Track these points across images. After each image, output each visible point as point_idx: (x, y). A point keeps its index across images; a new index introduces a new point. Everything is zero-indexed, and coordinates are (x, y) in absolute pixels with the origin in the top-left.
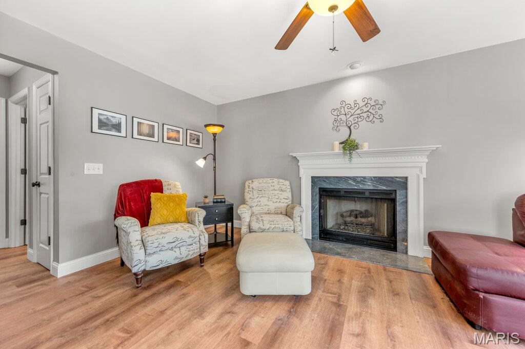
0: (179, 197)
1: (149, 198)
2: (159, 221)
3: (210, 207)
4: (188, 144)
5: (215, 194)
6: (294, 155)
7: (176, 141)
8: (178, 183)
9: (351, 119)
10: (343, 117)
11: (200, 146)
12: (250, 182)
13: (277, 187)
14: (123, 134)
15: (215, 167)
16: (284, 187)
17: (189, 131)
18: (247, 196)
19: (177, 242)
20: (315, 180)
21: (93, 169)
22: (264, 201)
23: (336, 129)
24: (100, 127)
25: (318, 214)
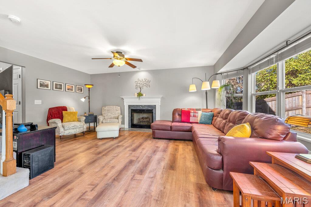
0: (74, 112)
1: (62, 113)
2: (67, 121)
3: (87, 116)
4: (77, 91)
5: (89, 112)
6: (122, 97)
7: (71, 90)
8: (73, 108)
9: (141, 85)
10: (138, 84)
11: (82, 92)
12: (104, 107)
13: (115, 109)
14: (49, 88)
15: (89, 101)
16: (117, 109)
17: (77, 86)
18: (103, 113)
19: (75, 127)
20: (129, 106)
21: (38, 102)
22: (109, 114)
23: (136, 88)
24: (40, 86)
25: (130, 119)
